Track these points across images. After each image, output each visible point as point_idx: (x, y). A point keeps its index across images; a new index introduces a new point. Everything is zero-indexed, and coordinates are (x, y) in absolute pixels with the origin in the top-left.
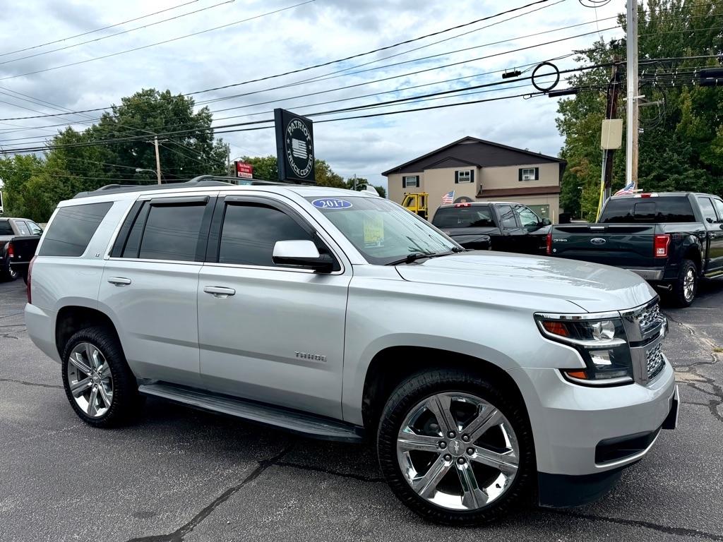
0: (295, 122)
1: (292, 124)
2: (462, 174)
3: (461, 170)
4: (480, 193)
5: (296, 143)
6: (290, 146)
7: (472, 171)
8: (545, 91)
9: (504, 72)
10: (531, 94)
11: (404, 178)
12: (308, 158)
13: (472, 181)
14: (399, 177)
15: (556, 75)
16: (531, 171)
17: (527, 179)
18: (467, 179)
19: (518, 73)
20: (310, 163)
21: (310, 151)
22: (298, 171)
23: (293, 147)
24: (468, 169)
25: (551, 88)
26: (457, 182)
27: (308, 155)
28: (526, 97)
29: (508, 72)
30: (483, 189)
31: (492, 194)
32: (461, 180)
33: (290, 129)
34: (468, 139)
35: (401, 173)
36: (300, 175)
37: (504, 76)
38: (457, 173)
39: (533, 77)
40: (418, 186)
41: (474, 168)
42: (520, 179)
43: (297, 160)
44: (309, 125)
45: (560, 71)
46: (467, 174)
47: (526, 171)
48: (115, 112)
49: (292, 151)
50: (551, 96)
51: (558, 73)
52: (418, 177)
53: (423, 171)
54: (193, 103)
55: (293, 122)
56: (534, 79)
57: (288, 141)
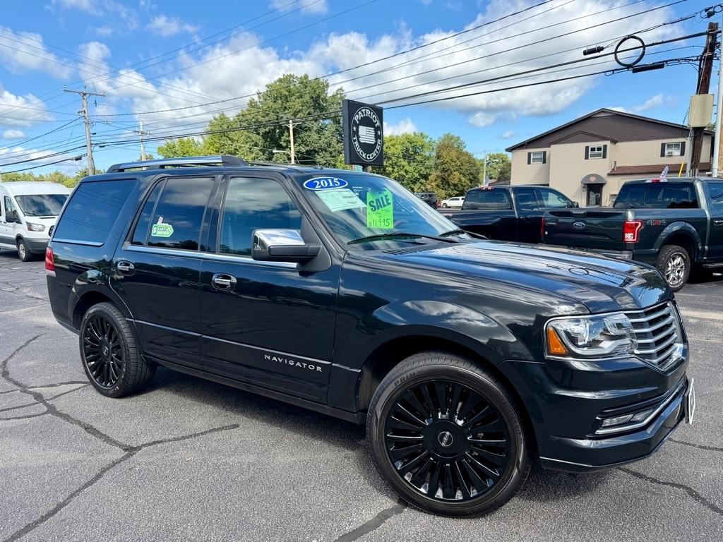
0: (363, 110)
1: (360, 113)
2: (593, 149)
3: (592, 145)
4: (613, 170)
5: (363, 130)
6: (357, 133)
7: (605, 147)
8: (628, 67)
9: (585, 49)
10: (613, 71)
11: (529, 154)
12: (376, 143)
13: (605, 157)
14: (523, 153)
15: (642, 49)
16: (676, 145)
17: (670, 155)
18: (599, 155)
19: (602, 49)
20: (378, 147)
21: (378, 136)
22: (364, 155)
23: (360, 134)
24: (600, 144)
25: (634, 63)
26: (587, 158)
27: (376, 140)
28: (607, 74)
29: (589, 48)
30: (617, 165)
31: (627, 172)
32: (592, 156)
33: (357, 118)
34: (603, 111)
35: (526, 148)
36: (366, 159)
37: (585, 53)
38: (587, 148)
39: (616, 52)
40: (544, 162)
41: (608, 143)
42: (663, 155)
43: (363, 145)
44: (379, 112)
45: (646, 44)
46: (599, 149)
47: (670, 146)
48: (260, 97)
49: (358, 137)
50: (635, 71)
51: (644, 46)
52: (545, 153)
53: (550, 147)
54: (327, 86)
55: (360, 110)
56: (618, 54)
57: (355, 128)
